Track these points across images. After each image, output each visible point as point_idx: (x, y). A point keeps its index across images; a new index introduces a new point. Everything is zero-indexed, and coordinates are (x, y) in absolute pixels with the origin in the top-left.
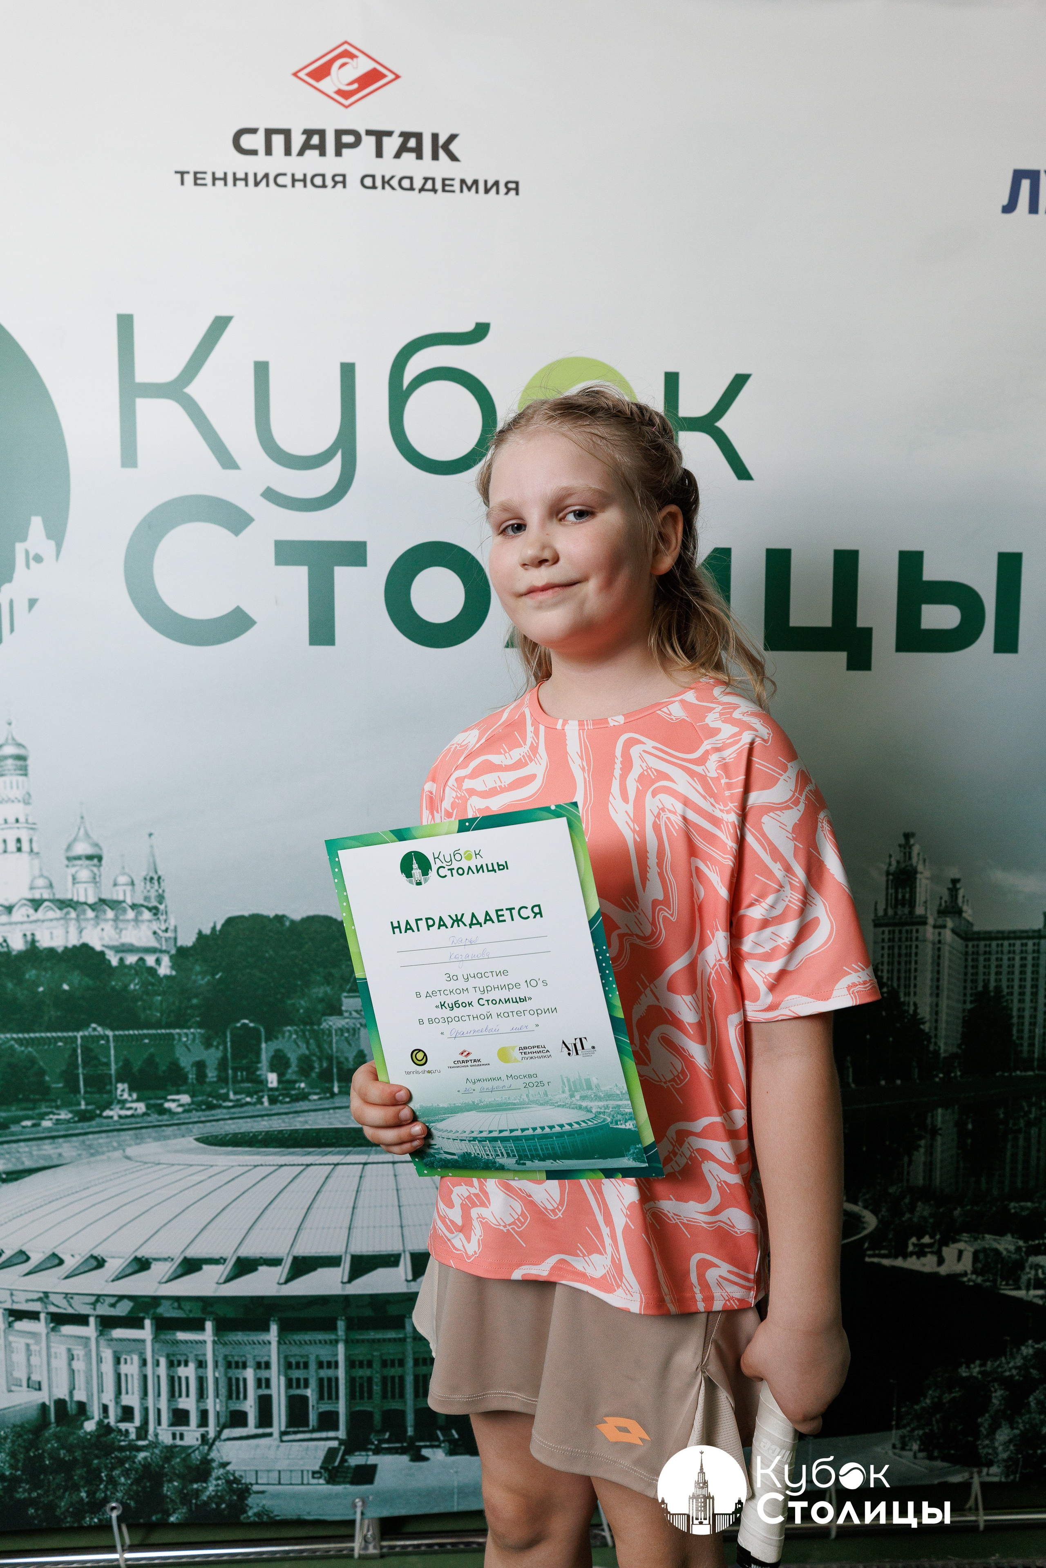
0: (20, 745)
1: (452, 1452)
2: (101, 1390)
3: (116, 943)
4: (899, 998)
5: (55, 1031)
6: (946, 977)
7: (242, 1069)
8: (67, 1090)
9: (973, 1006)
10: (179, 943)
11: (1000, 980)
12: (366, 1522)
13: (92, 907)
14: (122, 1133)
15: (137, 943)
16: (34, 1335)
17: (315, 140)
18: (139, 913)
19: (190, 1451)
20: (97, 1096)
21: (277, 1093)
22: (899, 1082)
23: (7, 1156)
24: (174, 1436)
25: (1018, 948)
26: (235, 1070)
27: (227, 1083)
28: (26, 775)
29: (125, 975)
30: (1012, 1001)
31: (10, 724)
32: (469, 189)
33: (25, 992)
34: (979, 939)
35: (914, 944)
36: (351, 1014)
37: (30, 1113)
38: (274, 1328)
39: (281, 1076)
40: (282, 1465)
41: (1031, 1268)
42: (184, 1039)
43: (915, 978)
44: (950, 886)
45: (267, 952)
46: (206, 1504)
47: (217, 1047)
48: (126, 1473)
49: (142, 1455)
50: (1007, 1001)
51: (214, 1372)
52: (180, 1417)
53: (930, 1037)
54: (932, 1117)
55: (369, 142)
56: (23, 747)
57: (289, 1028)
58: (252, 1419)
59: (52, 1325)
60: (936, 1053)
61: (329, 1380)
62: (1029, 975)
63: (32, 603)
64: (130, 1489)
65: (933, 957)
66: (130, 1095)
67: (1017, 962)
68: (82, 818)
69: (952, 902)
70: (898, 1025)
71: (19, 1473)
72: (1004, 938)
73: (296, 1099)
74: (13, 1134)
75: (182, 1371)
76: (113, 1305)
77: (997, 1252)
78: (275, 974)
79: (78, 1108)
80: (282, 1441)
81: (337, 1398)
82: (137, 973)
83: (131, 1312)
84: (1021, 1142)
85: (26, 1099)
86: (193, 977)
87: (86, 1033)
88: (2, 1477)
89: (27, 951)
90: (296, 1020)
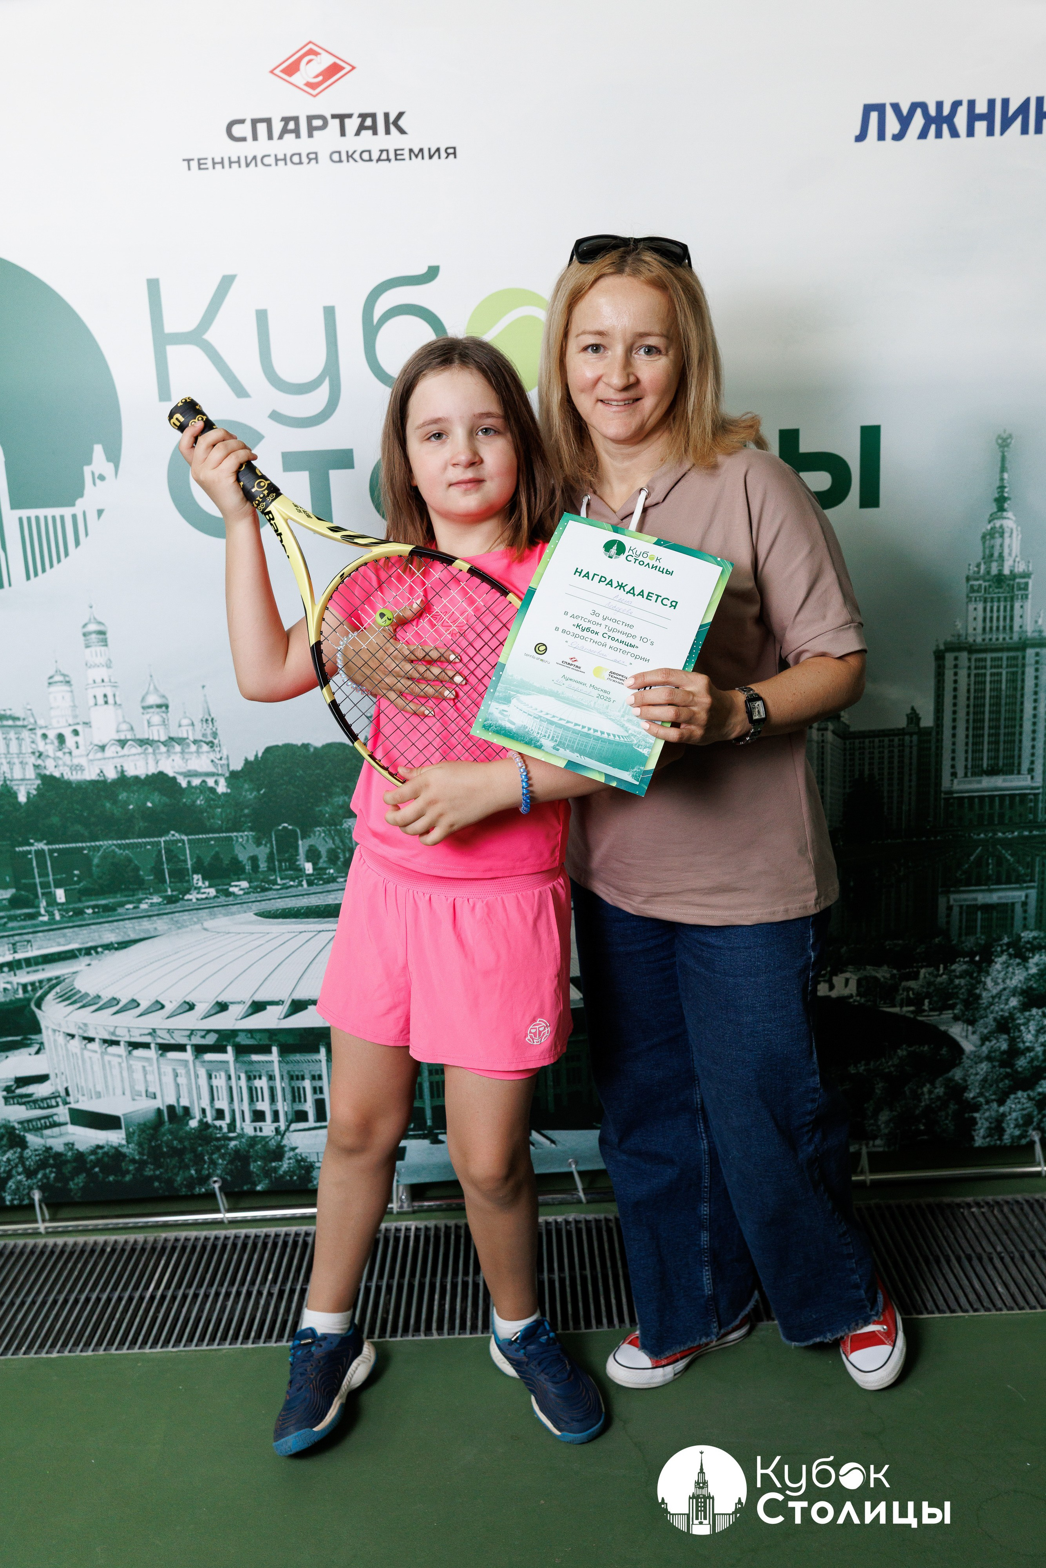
0: (100, 623)
2: (199, 1098)
3: (184, 770)
5: (144, 837)
6: (829, 770)
7: (285, 861)
8: (156, 881)
9: (851, 790)
10: (231, 768)
11: (873, 769)
12: (401, 1188)
13: (164, 743)
14: (199, 911)
15: (200, 770)
16: (148, 1059)
17: (291, 125)
18: (199, 747)
19: (267, 1139)
20: (179, 884)
21: (312, 878)
23: (117, 931)
24: (255, 1129)
25: (886, 743)
26: (280, 861)
27: (275, 871)
28: (106, 645)
29: (193, 793)
30: (883, 785)
31: (91, 607)
32: (417, 156)
33: (120, 809)
34: (855, 738)
37: (131, 898)
39: (315, 865)
41: (903, 990)
42: (240, 840)
45: (298, 772)
46: (282, 1177)
47: (265, 845)
48: (222, 1156)
49: (233, 1144)
50: (879, 785)
51: (281, 1082)
52: (259, 1116)
55: (335, 124)
56: (103, 624)
57: (318, 829)
58: (311, 1116)
59: (160, 1052)
62: (896, 764)
63: (100, 512)
64: (226, 1168)
65: (818, 754)
66: (204, 883)
67: (886, 754)
68: (151, 676)
71: (145, 1157)
72: (875, 736)
73: (327, 882)
74: (120, 915)
75: (257, 1083)
76: (203, 1037)
77: (876, 978)
78: (305, 788)
79: (166, 894)
82: (201, 792)
83: (217, 1041)
84: (893, 895)
85: (127, 889)
86: (244, 793)
87: (167, 838)
88: (133, 1161)
89: (119, 778)
90: (323, 823)
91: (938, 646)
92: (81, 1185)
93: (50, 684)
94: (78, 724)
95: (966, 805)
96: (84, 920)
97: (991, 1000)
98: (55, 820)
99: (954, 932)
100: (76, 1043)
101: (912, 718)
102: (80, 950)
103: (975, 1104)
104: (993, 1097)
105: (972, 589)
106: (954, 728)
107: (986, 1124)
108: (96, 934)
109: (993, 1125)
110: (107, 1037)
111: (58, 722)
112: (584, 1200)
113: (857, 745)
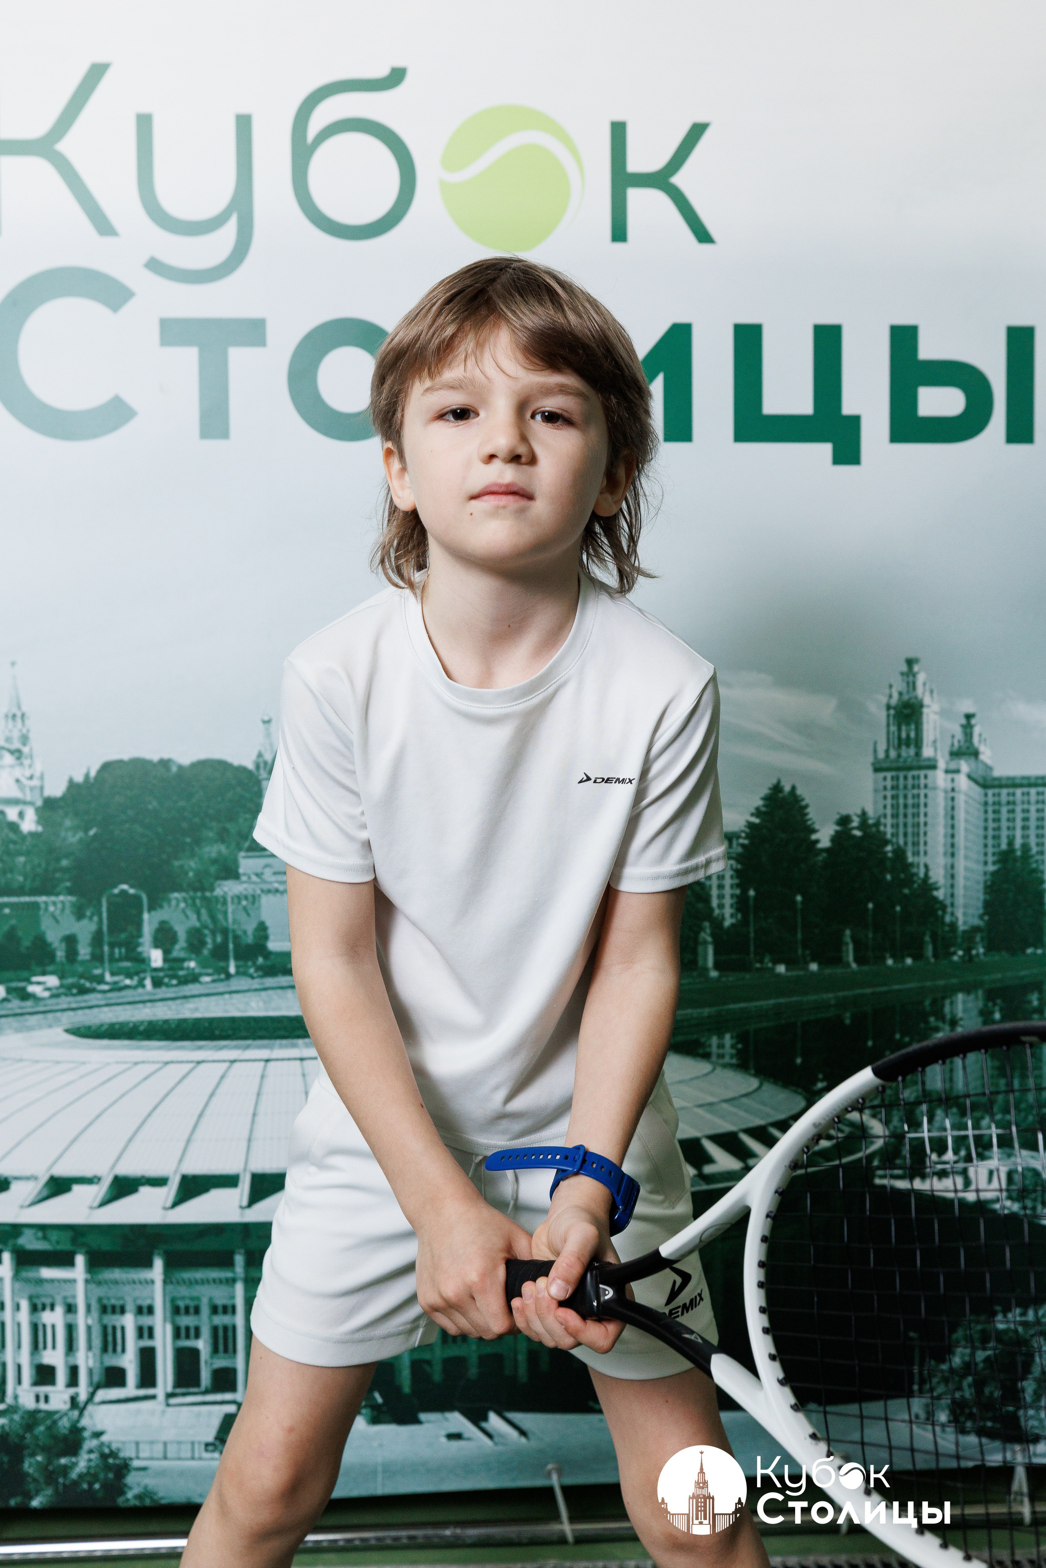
4: (905, 858)
6: (962, 833)
7: (120, 945)
9: (995, 868)
10: (46, 794)
11: (1028, 836)
19: (56, 1417)
21: (161, 974)
22: (909, 961)
24: (37, 1398)
26: (112, 945)
27: (102, 962)
30: (1043, 861)
34: (1001, 786)
35: (922, 792)
36: (249, 878)
38: (158, 1264)
39: (166, 952)
40: (169, 1435)
42: (52, 908)
43: (925, 834)
44: (964, 722)
45: (149, 803)
46: (76, 1483)
47: (91, 918)
50: (1037, 861)
51: (86, 1317)
52: (45, 1375)
53: (945, 906)
54: (952, 1003)
57: (176, 895)
58: (132, 1377)
60: (953, 926)
61: (225, 1328)
65: (945, 809)
69: (966, 741)
70: (906, 891)
72: (1030, 785)
73: (184, 981)
75: (47, 1317)
77: (1036, 1173)
78: (160, 830)
80: (168, 1405)
81: (235, 1351)
86: (63, 834)
90: (185, 885)
112: (570, 1537)
113: (1004, 798)
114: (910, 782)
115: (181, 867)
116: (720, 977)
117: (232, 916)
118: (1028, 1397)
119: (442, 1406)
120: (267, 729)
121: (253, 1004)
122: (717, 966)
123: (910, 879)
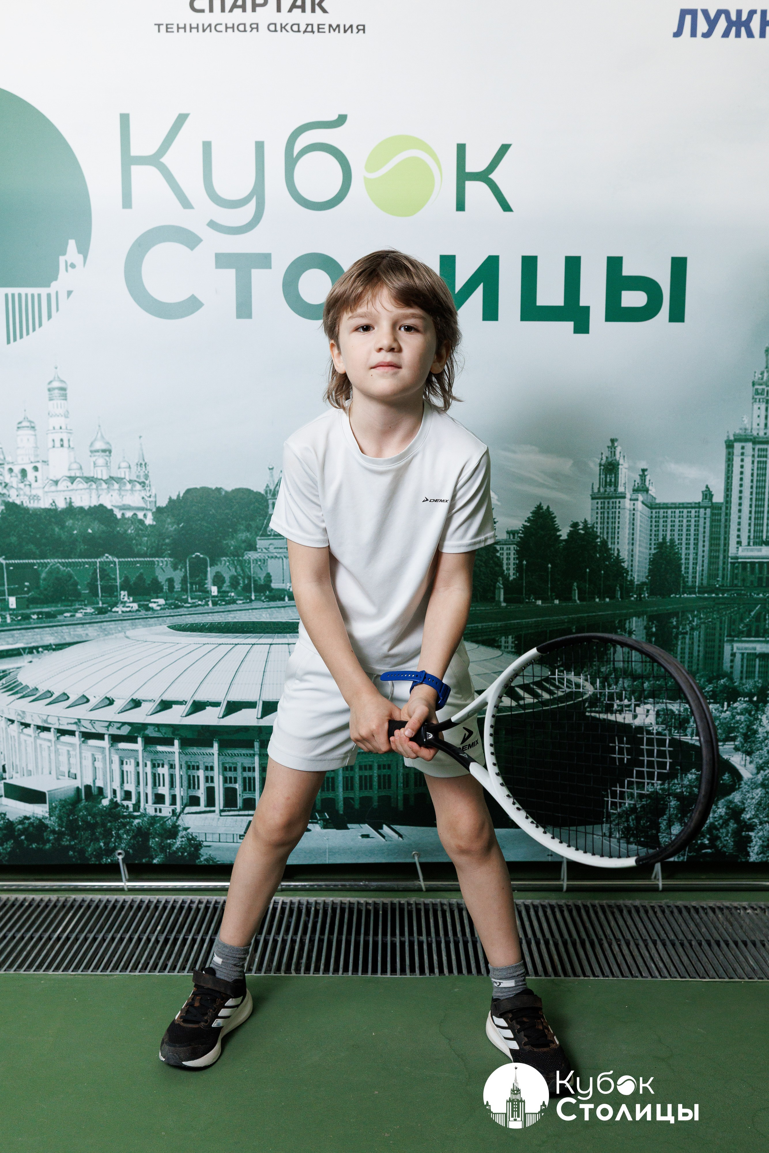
0: (62, 381)
1: (325, 827)
2: (112, 780)
3: (120, 504)
4: (607, 546)
5: (84, 558)
6: (638, 533)
7: (196, 584)
8: (91, 594)
9: (655, 551)
10: (158, 505)
11: (674, 535)
13: (106, 482)
14: (124, 622)
15: (133, 504)
16: (72, 745)
17: (240, 2)
18: (134, 486)
19: (165, 819)
20: (109, 599)
21: (217, 599)
22: (607, 600)
23: (56, 634)
24: (156, 811)
25: (685, 514)
26: (192, 584)
27: (187, 592)
28: (66, 399)
29: (126, 524)
30: (681, 548)
31: (56, 368)
32: (334, 30)
33: (66, 533)
34: (660, 508)
35: (617, 511)
36: (262, 550)
37: (69, 608)
38: (216, 745)
39: (219, 588)
40: (221, 830)
42: (161, 564)
43: (618, 533)
44: (641, 473)
45: (211, 510)
46: (175, 852)
47: (181, 570)
48: (127, 832)
49: (136, 821)
50: (678, 548)
51: (180, 771)
52: (159, 799)
53: (628, 571)
54: (630, 622)
56: (64, 382)
57: (224, 558)
58: (203, 801)
59: (83, 739)
60: (632, 582)
61: (250, 778)
62: (692, 532)
63: (69, 293)
64: (129, 842)
65: (630, 520)
66: (129, 599)
67: (685, 523)
68: (99, 426)
69: (642, 484)
70: (607, 563)
71: (63, 829)
72: (676, 508)
73: (228, 603)
74: (59, 621)
75: (160, 770)
76: (119, 728)
77: (672, 711)
78: (216, 524)
79: (97, 606)
80: (221, 816)
81: (254, 790)
82: (132, 523)
83: (129, 733)
84: (687, 641)
85: (67, 600)
86: (166, 526)
87: (102, 560)
88: (53, 832)
89: (67, 509)
90: (229, 554)
91: (728, 436)
92: (9, 849)
93: (18, 428)
94: (38, 462)
95: (748, 569)
96: (30, 624)
97: (765, 735)
98: (14, 539)
99: (737, 675)
100: (15, 727)
101: (706, 495)
102: (24, 649)
103: (751, 824)
104: (766, 819)
105: (757, 393)
106: (740, 504)
107: (760, 842)
108: (39, 636)
109: (765, 844)
110: (40, 724)
111: (23, 459)
112: (424, 888)
113: (661, 515)
114: (611, 505)
115: (227, 544)
116: (507, 606)
117: (254, 570)
118: (663, 826)
119: (359, 820)
120: (271, 473)
121: (264, 615)
122: (505, 600)
123: (609, 556)
